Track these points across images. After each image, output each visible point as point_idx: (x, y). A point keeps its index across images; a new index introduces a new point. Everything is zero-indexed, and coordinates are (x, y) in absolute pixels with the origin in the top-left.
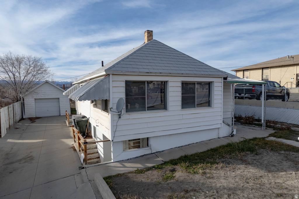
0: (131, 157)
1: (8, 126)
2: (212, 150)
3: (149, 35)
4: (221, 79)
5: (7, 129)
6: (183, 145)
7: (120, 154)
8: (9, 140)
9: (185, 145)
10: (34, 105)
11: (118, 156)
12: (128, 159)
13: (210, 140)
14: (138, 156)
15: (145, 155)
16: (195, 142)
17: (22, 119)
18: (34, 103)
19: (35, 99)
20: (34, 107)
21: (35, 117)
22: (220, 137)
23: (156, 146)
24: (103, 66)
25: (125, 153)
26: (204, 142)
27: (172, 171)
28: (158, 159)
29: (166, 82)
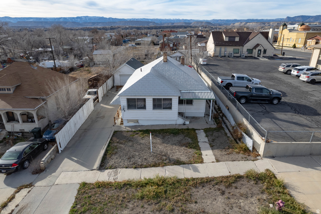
1: (103, 95)
2: (161, 129)
3: (165, 55)
4: (177, 97)
5: (102, 97)
8: (102, 105)
10: (119, 78)
11: (125, 124)
14: (133, 125)
15: (137, 125)
17: (113, 87)
18: (119, 77)
19: (120, 75)
20: (119, 79)
21: (120, 85)
22: (177, 124)
24: (141, 71)
25: (128, 123)
26: (166, 125)
27: (136, 134)
28: (139, 128)
29: (145, 99)
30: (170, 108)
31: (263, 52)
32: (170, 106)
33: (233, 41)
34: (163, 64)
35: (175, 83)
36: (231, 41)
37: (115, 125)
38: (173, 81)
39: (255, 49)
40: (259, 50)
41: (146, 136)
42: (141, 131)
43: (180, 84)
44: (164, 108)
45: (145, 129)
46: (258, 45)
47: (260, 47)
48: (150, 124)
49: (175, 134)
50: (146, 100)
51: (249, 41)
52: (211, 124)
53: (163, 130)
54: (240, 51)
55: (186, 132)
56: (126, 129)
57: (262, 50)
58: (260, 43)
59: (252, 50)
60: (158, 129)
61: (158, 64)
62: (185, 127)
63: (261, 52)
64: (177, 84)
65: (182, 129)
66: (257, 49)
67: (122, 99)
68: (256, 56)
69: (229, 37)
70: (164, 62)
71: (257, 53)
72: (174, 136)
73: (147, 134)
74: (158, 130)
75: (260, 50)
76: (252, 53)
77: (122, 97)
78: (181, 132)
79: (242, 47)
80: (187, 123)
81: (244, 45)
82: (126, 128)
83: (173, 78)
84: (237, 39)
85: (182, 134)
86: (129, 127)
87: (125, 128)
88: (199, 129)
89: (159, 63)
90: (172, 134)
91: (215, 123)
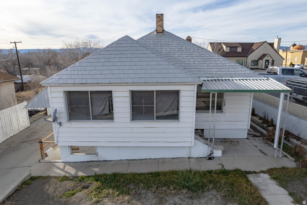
0: (79, 161)
2: (151, 173)
3: (159, 20)
4: (193, 86)
6: (137, 158)
7: (67, 157)
9: (139, 158)
11: (65, 157)
12: (75, 162)
13: (174, 158)
14: (85, 161)
15: (92, 161)
16: (153, 158)
22: (192, 156)
23: (104, 155)
25: (72, 156)
26: (163, 161)
27: (84, 188)
28: (96, 169)
29: (110, 92)
30: (175, 117)
31: (271, 63)
32: (175, 112)
33: (235, 52)
34: (156, 35)
35: (184, 65)
36: (233, 52)
37: (43, 159)
38: (178, 60)
39: (262, 59)
40: (266, 61)
41: (108, 195)
42: (97, 178)
43: (194, 65)
44: (159, 118)
45: (110, 171)
46: (264, 55)
47: (268, 57)
48: (124, 158)
49: (193, 191)
50: (114, 95)
51: (253, 51)
52: (278, 157)
53: (157, 174)
54: (244, 62)
55: (223, 182)
56: (63, 170)
57: (271, 61)
58: (267, 53)
59: (258, 61)
60: (143, 172)
61: (145, 36)
62: (213, 166)
63: (269, 63)
64: (188, 65)
65: (210, 172)
66: (264, 59)
67: (54, 95)
68: (263, 68)
69: (230, 47)
70: (157, 33)
71: (264, 64)
72: (191, 198)
73: (111, 191)
74: (144, 174)
75: (268, 61)
76: (258, 65)
77: (53, 89)
78: (210, 182)
79: (246, 58)
80: (218, 153)
81: (249, 55)
82: (65, 167)
83: (176, 56)
84: (239, 50)
85: (213, 188)
86: (74, 164)
87: (62, 167)
88: (255, 172)
89: (148, 34)
90: (184, 191)
91: (285, 153)
